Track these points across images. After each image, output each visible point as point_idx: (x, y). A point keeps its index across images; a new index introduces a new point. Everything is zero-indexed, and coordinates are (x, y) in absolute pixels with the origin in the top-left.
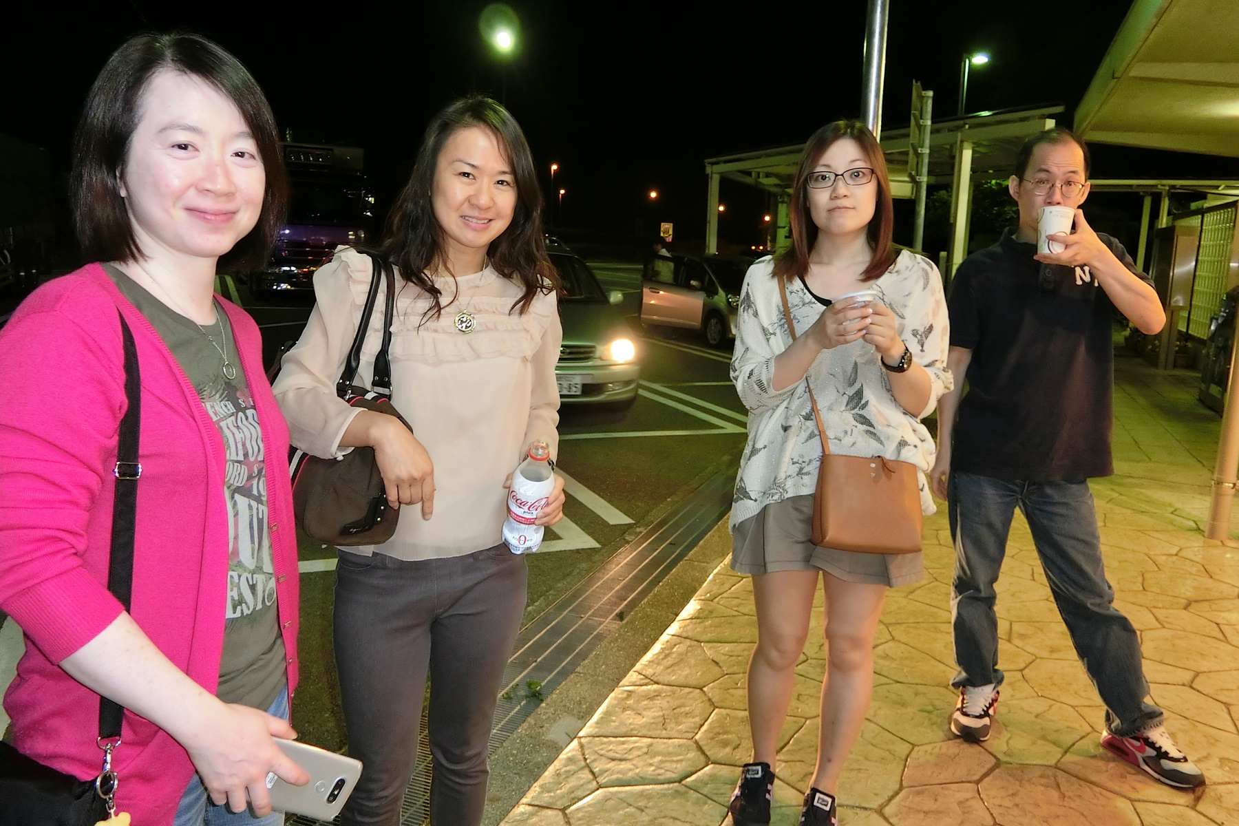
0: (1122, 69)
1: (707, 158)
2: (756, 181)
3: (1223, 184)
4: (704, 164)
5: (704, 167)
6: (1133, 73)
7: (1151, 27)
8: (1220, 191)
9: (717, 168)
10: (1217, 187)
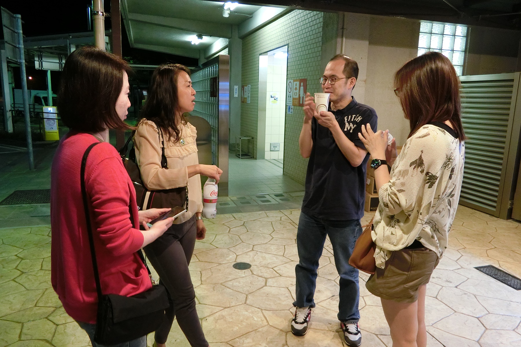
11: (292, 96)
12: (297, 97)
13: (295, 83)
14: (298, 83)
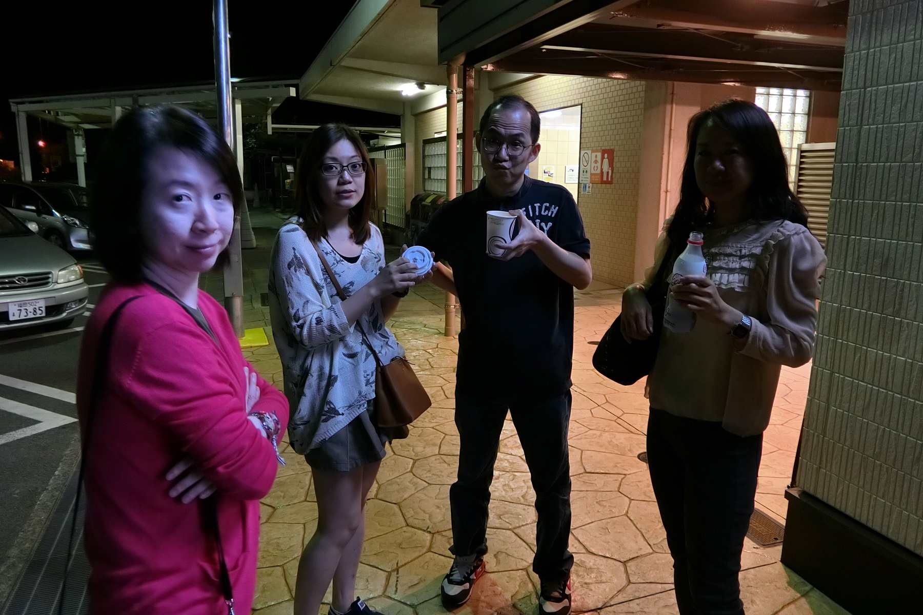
0: (337, 61)
1: (11, 99)
2: (57, 119)
3: (386, 130)
4: (9, 104)
5: (9, 107)
6: (343, 64)
7: (357, 41)
8: (386, 134)
9: (21, 107)
10: (384, 132)
11: (589, 171)
12: (599, 171)
13: (594, 154)
14: (599, 155)
